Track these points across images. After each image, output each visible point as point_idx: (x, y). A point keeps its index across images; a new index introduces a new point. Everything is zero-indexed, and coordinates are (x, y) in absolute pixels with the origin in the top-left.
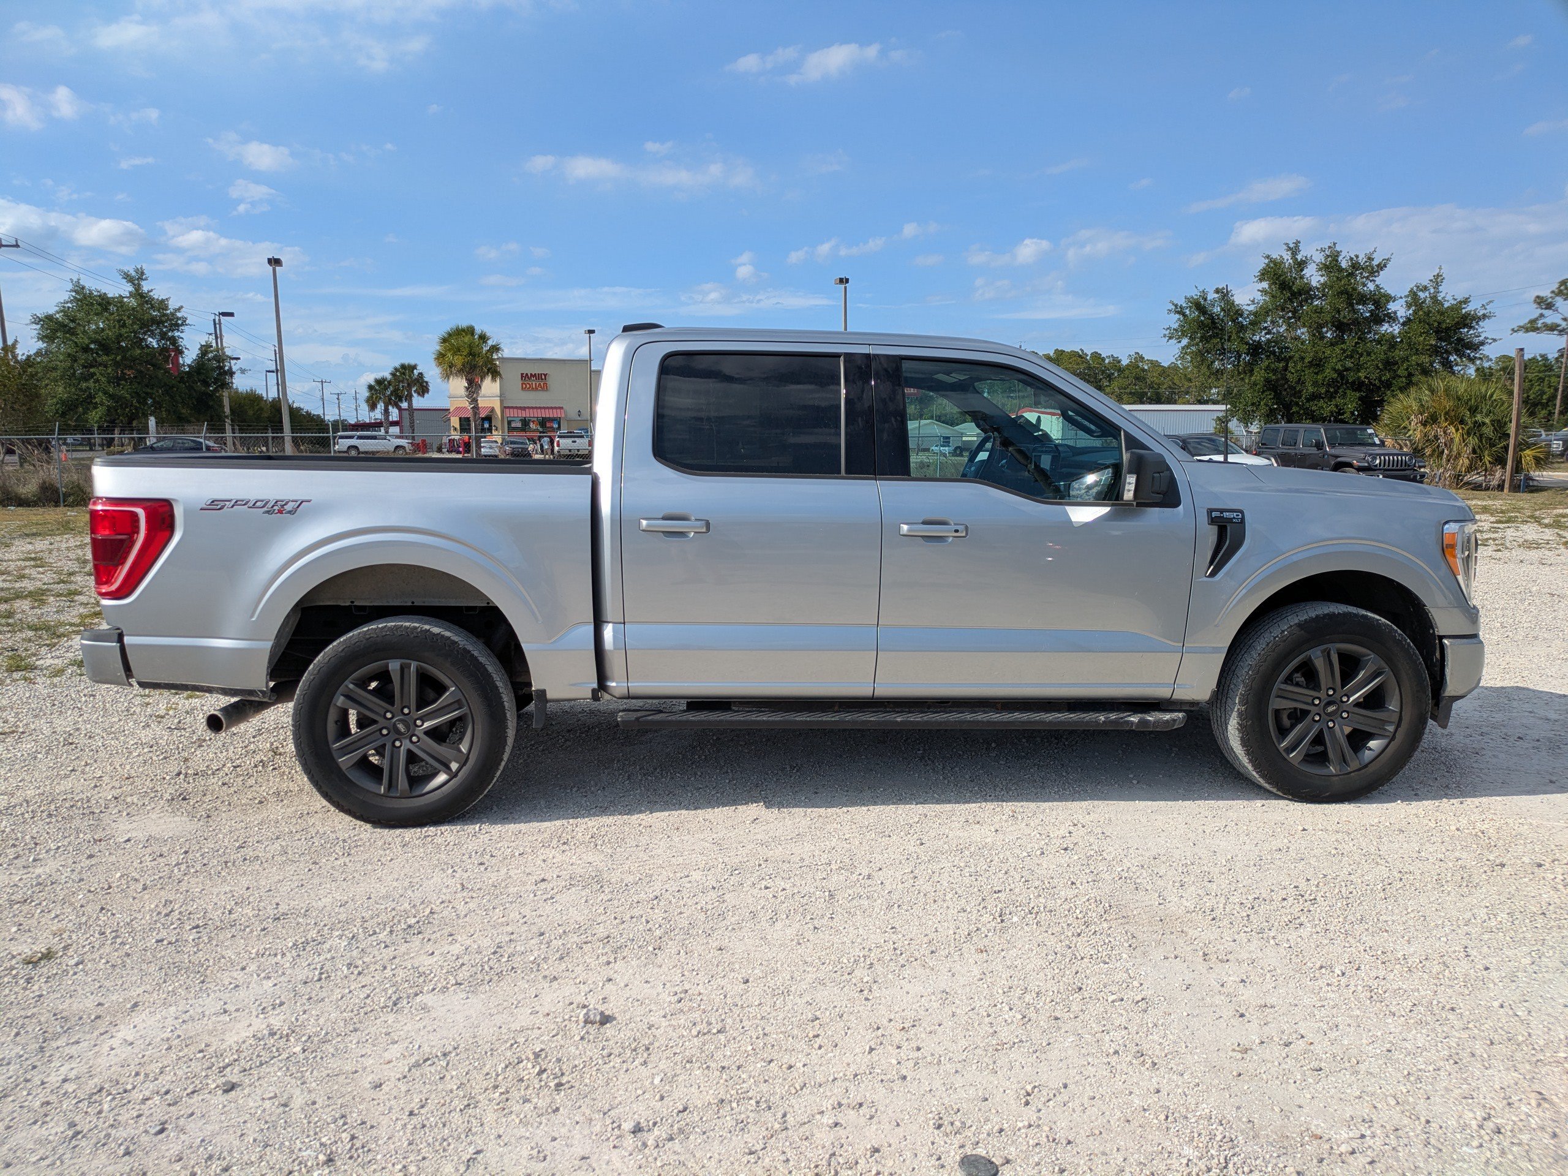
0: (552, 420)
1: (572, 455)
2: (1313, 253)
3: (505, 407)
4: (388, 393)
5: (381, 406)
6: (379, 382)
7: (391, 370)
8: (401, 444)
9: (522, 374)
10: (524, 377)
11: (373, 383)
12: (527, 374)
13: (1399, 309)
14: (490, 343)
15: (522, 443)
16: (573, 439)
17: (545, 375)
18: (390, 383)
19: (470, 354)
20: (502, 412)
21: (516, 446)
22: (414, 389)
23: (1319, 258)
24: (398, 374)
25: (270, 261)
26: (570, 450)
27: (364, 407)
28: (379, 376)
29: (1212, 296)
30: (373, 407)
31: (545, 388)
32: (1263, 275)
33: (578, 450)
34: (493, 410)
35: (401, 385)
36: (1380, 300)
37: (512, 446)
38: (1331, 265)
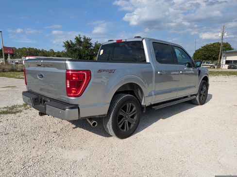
2: (82, 36)
13: (93, 45)
23: (83, 37)
29: (69, 41)
32: (75, 39)
36: (91, 44)
38: (84, 38)
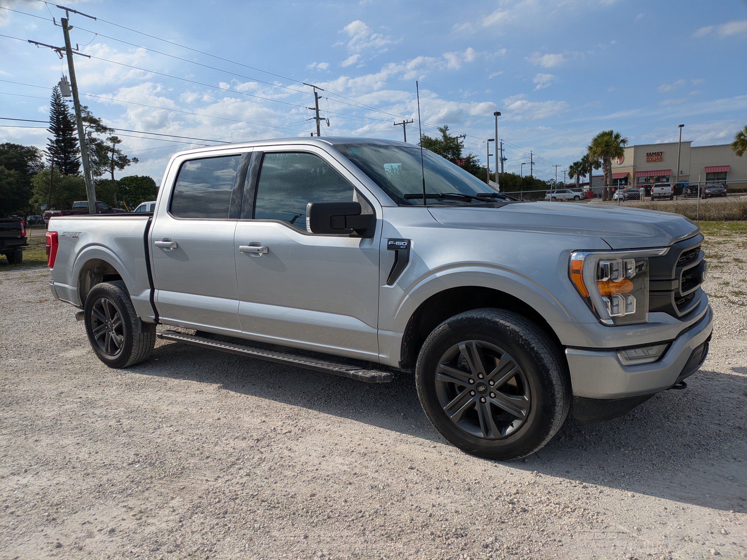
0: (663, 177)
1: (661, 196)
3: (636, 172)
4: (580, 169)
5: (575, 176)
6: (575, 164)
7: (582, 157)
8: (578, 195)
9: (647, 153)
10: (648, 155)
11: (572, 165)
12: (650, 153)
14: (621, 138)
15: (636, 191)
16: (662, 188)
17: (661, 153)
18: (581, 164)
19: (606, 146)
20: (634, 175)
21: (631, 193)
22: (593, 166)
24: (585, 159)
25: (495, 114)
26: (659, 194)
27: (567, 176)
28: (576, 161)
30: (571, 176)
31: (661, 160)
33: (665, 194)
34: (629, 174)
35: (587, 164)
37: (629, 193)
